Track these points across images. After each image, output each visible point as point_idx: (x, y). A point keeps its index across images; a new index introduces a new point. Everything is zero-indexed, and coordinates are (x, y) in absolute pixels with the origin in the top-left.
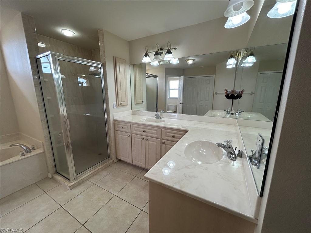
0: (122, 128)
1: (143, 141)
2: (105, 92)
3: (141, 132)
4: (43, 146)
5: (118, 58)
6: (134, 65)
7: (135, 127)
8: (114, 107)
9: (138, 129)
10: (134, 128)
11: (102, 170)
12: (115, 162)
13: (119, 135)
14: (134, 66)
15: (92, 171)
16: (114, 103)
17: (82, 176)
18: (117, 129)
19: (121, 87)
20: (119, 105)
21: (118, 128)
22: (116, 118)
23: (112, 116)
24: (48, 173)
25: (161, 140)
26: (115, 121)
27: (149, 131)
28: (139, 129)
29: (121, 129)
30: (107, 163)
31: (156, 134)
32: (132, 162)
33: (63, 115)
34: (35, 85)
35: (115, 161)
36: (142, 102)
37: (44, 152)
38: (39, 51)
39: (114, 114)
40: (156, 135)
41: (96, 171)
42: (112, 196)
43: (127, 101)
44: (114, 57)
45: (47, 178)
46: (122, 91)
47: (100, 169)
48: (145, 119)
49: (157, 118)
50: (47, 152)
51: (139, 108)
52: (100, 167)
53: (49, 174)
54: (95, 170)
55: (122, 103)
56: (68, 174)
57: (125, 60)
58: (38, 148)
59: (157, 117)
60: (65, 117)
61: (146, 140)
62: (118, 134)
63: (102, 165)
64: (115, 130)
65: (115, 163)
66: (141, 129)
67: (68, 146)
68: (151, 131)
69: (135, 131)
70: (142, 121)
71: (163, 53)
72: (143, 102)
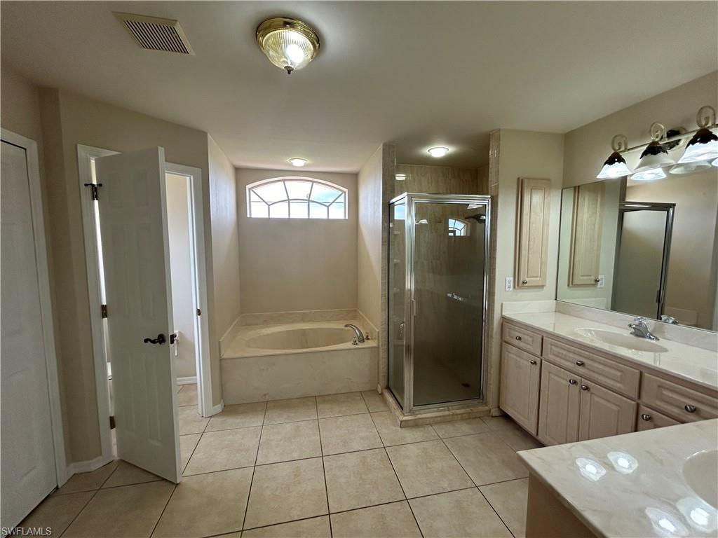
0: (520, 339)
1: (575, 389)
2: (490, 254)
3: (569, 361)
4: (379, 337)
5: (529, 179)
6: (575, 187)
7: (554, 346)
8: (507, 287)
9: (561, 351)
10: (550, 346)
11: (462, 419)
12: (494, 415)
13: (510, 355)
14: (577, 189)
15: (441, 411)
16: (508, 279)
17: (422, 412)
18: (507, 338)
19: (531, 243)
20: (519, 283)
21: (509, 336)
22: (506, 313)
23: (500, 307)
24: (378, 383)
25: (638, 405)
26: (505, 321)
27: (596, 365)
28: (565, 352)
29: (517, 342)
30: (475, 410)
31: (621, 383)
32: (537, 435)
33: (410, 290)
34: (382, 242)
35: (495, 412)
36: (593, 282)
37: (378, 348)
38: (394, 192)
39: (504, 303)
40: (619, 385)
41: (449, 415)
42: (469, 484)
43: (543, 274)
44: (518, 179)
45: (374, 391)
46: (530, 252)
47: (457, 415)
48: (590, 331)
49: (637, 335)
50: (381, 350)
51: (577, 297)
52: (458, 412)
53: (379, 386)
54: (447, 413)
55: (527, 279)
56: (402, 398)
57: (549, 180)
58: (372, 339)
59: (640, 332)
60: (411, 294)
61: (585, 389)
62: (508, 352)
63: (463, 408)
64: (503, 342)
65: (493, 417)
66: (571, 355)
67: (408, 347)
68: (601, 367)
69: (554, 355)
70: (582, 336)
71: (681, 143)
72: (597, 281)
